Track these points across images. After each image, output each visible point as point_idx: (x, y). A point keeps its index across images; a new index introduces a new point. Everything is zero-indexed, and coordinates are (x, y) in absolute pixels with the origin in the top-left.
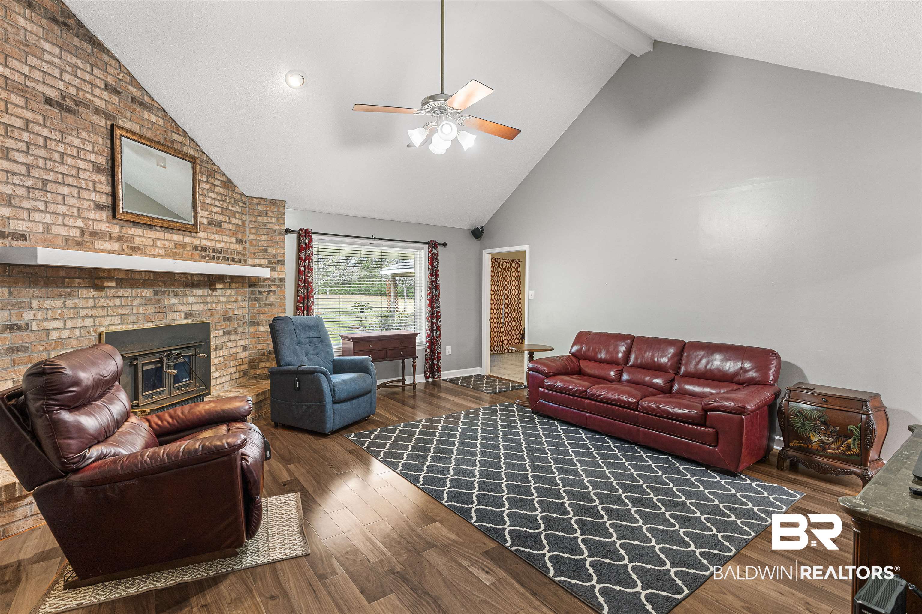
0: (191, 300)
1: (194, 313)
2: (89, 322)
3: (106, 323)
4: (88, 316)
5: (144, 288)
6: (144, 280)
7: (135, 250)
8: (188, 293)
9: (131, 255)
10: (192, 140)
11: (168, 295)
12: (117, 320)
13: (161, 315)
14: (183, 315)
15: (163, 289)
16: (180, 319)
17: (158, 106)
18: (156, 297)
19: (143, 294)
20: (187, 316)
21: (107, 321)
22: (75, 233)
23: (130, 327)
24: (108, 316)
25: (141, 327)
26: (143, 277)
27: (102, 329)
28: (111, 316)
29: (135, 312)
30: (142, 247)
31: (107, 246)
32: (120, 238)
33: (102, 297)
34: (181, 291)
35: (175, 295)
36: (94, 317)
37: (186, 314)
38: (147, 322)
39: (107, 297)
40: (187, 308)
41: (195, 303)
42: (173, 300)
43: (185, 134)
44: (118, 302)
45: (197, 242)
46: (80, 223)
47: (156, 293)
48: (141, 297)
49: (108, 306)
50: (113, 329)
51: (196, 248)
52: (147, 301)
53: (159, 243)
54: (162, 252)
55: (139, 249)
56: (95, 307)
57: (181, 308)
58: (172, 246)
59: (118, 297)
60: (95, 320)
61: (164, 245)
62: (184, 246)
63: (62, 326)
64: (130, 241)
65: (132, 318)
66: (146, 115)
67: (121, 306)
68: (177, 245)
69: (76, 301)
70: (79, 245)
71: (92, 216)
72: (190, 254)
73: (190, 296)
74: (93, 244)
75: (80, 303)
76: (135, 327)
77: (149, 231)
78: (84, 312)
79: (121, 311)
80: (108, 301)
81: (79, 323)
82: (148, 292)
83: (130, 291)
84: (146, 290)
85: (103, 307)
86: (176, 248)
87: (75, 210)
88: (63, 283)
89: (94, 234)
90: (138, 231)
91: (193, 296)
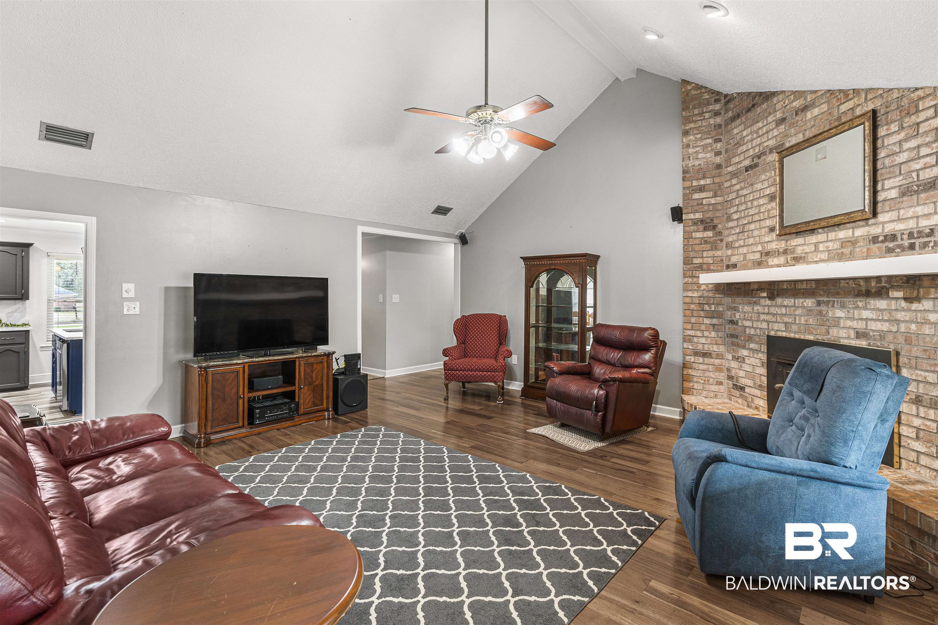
0: (866, 314)
1: (871, 334)
2: (764, 325)
3: (776, 328)
4: (764, 320)
5: (806, 298)
6: (806, 289)
7: (797, 260)
8: (860, 304)
9: (794, 265)
10: (868, 91)
11: (833, 306)
12: (782, 327)
13: (823, 329)
14: (852, 334)
15: (825, 299)
16: (849, 338)
17: (820, 93)
18: (819, 308)
19: (805, 304)
20: (859, 335)
21: (776, 326)
22: (757, 256)
23: (792, 335)
24: (776, 322)
25: (802, 337)
26: (804, 286)
27: (772, 333)
28: (779, 322)
29: (797, 322)
30: (803, 255)
31: (776, 261)
32: (785, 252)
33: (773, 306)
34: (849, 301)
35: (843, 306)
36: (768, 322)
37: (857, 333)
38: (809, 334)
39: (776, 306)
40: (861, 325)
41: (872, 319)
42: (840, 313)
43: (856, 92)
44: (783, 311)
45: (876, 230)
46: (760, 248)
47: (819, 304)
48: (803, 307)
49: (777, 314)
50: (780, 334)
51: (875, 240)
52: (809, 311)
53: (821, 247)
54: (824, 256)
55: (801, 258)
56: (768, 314)
57: (849, 323)
58: (837, 245)
59: (785, 306)
61: (827, 247)
62: (853, 242)
63: (751, 325)
64: (793, 253)
65: (794, 328)
66: (809, 115)
67: (785, 315)
68: (844, 243)
69: (759, 308)
70: (759, 264)
71: (767, 239)
72: (865, 250)
73: (865, 308)
74: (767, 262)
75: (760, 309)
76: (797, 336)
77: (810, 237)
78: (762, 317)
79: (786, 319)
80: (777, 309)
81: (759, 325)
82: (809, 302)
83: (793, 300)
84: (807, 300)
85: (774, 315)
86: (842, 247)
87: (757, 239)
88: (752, 295)
89: (768, 254)
90: (800, 240)
91: (870, 309)
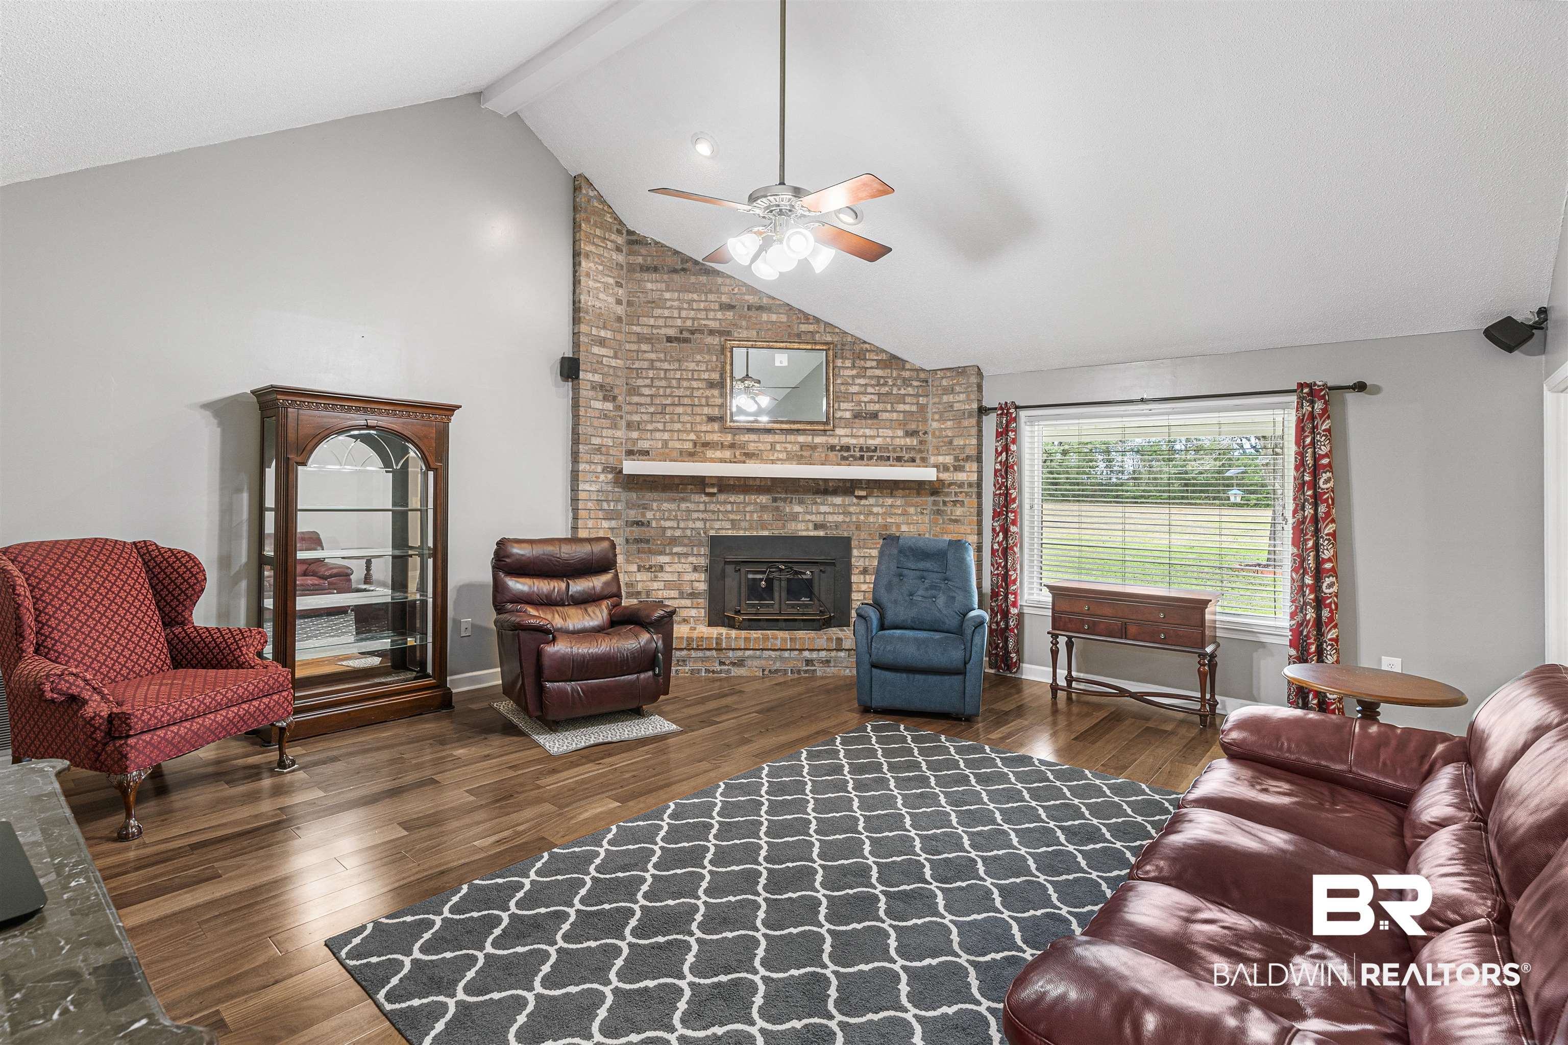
0: (823, 509)
1: (829, 525)
2: (699, 524)
3: (717, 527)
4: (698, 519)
5: (760, 494)
6: (759, 486)
7: (749, 456)
8: (818, 501)
9: (744, 462)
10: (827, 324)
11: (791, 502)
12: (728, 525)
13: (780, 523)
14: (811, 526)
15: (783, 496)
16: (808, 530)
17: (778, 302)
18: (775, 504)
19: (758, 500)
20: (817, 527)
21: (717, 525)
22: (688, 446)
23: (741, 533)
24: (718, 520)
25: (755, 534)
26: (758, 483)
27: (712, 533)
28: (722, 520)
29: (748, 518)
30: (757, 452)
31: (719, 454)
32: (732, 446)
33: (713, 503)
34: (809, 498)
35: (801, 502)
36: (705, 520)
37: (815, 525)
38: (762, 529)
39: (718, 502)
40: (818, 519)
41: (829, 513)
42: (797, 509)
43: (817, 320)
44: (729, 507)
45: (835, 441)
46: (692, 436)
47: (775, 500)
48: (756, 503)
49: (719, 511)
50: (723, 533)
51: (832, 448)
52: (764, 508)
53: (778, 447)
54: (783, 456)
55: (754, 454)
56: (705, 511)
57: (808, 517)
58: (796, 448)
59: (730, 503)
60: (705, 524)
61: (785, 448)
62: (813, 447)
63: (676, 526)
64: (743, 448)
65: (744, 524)
66: (765, 317)
67: (732, 512)
68: (803, 447)
69: (688, 505)
70: (691, 455)
71: (704, 428)
72: (823, 455)
73: (823, 504)
74: (705, 454)
75: (692, 506)
76: (748, 534)
77: (766, 436)
78: (695, 515)
79: (732, 517)
80: (718, 506)
81: (691, 524)
82: (764, 499)
83: (742, 497)
84: (761, 497)
85: (713, 512)
86: (801, 450)
87: (689, 426)
88: (677, 489)
89: (706, 445)
90: (753, 437)
91: (827, 504)
